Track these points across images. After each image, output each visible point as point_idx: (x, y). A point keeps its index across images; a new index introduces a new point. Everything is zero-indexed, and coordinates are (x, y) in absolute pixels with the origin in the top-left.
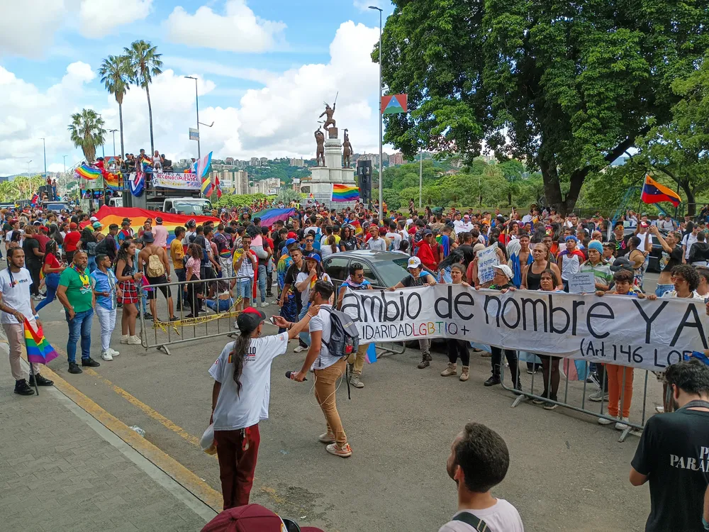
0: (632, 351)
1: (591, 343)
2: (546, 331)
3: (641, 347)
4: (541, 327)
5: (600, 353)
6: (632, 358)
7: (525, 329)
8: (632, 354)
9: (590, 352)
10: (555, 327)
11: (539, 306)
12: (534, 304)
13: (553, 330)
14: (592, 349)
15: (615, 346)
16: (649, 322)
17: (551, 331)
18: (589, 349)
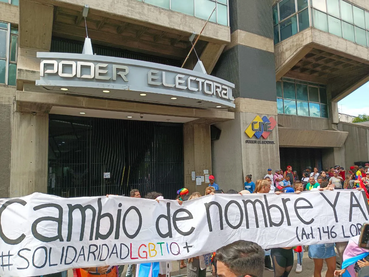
0: (330, 230)
1: (303, 229)
2: (266, 226)
3: (334, 226)
4: (261, 223)
5: (310, 236)
6: (330, 236)
7: (248, 227)
8: (330, 233)
9: (304, 236)
10: (273, 221)
11: (258, 205)
12: (254, 203)
13: (272, 224)
14: (305, 234)
15: (319, 228)
16: (334, 206)
17: (271, 226)
18: (303, 234)
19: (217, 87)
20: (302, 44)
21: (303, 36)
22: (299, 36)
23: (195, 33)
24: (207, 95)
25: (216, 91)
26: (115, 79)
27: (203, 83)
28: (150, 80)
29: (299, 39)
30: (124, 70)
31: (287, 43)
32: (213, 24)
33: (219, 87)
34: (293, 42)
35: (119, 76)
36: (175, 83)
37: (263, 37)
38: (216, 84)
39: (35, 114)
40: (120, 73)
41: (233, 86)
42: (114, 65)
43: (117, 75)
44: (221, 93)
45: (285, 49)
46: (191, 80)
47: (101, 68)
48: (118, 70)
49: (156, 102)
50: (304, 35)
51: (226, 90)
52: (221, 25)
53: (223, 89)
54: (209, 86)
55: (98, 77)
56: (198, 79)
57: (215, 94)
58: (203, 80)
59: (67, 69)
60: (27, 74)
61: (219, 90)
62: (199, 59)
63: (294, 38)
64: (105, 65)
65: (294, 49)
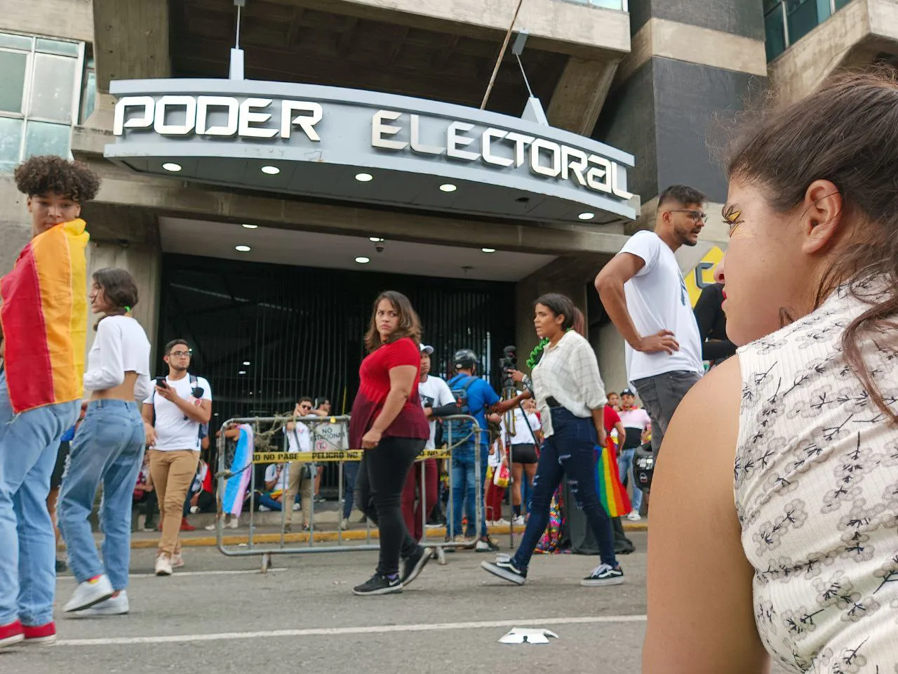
19: (572, 159)
20: (843, 45)
21: (844, 21)
22: (834, 23)
23: (526, 32)
24: (543, 177)
25: (571, 171)
26: (285, 133)
27: (528, 149)
28: (376, 135)
29: (834, 32)
30: (309, 113)
31: (804, 49)
32: (577, 7)
33: (578, 160)
34: (820, 42)
35: (297, 128)
36: (445, 144)
37: (730, 36)
38: (567, 151)
39: (125, 245)
40: (301, 120)
41: (629, 159)
42: (285, 102)
43: (294, 124)
44: (585, 175)
45: (799, 64)
46: (493, 139)
47: (253, 110)
48: (295, 113)
49: (410, 203)
50: (847, 19)
51: (603, 168)
52: (601, 8)
53: (591, 165)
54: (547, 154)
55: (245, 131)
56: (512, 136)
57: (565, 175)
58: (529, 140)
59: (175, 115)
60: (94, 138)
61: (578, 168)
62: (532, 95)
63: (821, 32)
64: (262, 103)
65: (825, 60)
